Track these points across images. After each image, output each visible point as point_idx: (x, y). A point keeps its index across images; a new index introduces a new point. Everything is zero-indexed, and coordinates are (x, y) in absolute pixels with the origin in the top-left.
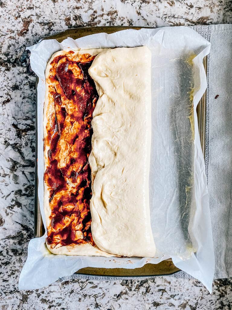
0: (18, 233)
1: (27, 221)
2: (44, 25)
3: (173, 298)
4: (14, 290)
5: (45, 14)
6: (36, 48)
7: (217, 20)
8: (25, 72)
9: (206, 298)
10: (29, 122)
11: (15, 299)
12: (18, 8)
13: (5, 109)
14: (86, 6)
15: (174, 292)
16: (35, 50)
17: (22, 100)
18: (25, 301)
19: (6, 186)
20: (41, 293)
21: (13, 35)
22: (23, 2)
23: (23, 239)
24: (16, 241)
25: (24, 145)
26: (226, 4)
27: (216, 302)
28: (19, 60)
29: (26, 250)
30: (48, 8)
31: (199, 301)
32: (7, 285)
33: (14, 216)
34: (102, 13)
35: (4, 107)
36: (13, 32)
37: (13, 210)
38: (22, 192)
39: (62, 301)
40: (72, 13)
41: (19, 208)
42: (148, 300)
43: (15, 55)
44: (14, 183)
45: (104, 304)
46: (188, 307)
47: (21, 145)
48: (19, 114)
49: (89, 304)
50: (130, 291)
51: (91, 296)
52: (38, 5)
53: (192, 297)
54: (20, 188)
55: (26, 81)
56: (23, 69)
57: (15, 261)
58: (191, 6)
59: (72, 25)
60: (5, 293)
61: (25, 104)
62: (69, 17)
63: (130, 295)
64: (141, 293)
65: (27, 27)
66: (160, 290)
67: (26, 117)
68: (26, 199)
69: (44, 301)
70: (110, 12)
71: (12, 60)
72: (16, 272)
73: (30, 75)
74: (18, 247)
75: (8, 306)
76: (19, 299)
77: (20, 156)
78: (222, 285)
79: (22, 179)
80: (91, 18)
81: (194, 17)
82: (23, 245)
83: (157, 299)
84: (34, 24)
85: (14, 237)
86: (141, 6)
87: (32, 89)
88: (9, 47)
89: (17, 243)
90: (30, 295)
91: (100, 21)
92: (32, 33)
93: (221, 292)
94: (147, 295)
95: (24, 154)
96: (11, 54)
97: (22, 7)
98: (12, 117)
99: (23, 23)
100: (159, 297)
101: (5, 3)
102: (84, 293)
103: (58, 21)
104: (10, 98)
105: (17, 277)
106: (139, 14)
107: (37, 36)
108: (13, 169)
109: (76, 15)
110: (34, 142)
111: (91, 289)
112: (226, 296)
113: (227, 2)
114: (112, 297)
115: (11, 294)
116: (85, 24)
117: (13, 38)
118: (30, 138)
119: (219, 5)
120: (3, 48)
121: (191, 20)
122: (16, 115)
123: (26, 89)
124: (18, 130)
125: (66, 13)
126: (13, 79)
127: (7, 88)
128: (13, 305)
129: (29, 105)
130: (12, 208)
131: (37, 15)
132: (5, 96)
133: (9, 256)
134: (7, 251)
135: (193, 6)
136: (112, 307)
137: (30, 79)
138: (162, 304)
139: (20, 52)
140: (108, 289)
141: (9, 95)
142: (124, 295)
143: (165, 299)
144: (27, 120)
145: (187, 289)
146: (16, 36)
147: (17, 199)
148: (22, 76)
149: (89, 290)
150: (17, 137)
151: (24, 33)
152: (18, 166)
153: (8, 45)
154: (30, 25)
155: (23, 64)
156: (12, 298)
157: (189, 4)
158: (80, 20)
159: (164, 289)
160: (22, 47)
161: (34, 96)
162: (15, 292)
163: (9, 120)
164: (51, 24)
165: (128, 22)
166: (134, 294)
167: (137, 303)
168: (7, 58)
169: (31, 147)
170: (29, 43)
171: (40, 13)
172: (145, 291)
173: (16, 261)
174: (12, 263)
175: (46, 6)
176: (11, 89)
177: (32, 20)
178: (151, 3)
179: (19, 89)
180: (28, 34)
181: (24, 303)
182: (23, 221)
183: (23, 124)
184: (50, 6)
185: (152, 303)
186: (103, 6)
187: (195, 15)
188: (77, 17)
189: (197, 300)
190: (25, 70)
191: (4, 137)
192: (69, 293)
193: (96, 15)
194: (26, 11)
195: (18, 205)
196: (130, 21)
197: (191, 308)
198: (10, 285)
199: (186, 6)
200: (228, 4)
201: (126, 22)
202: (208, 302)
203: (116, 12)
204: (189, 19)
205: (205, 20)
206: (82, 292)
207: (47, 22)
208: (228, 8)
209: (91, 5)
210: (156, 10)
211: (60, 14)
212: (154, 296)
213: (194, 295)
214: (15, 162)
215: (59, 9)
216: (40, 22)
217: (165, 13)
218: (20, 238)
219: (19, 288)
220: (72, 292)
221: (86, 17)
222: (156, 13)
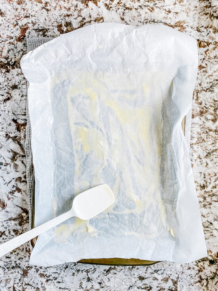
0: (19, 215)
1: (26, 204)
2: (39, 32)
3: (157, 273)
4: (16, 266)
5: (39, 22)
7: (192, 23)
8: (23, 73)
9: (186, 273)
11: (17, 273)
12: (16, 17)
13: (6, 106)
14: (76, 14)
15: (158, 267)
17: (21, 98)
18: (26, 275)
19: (8, 174)
20: (39, 269)
21: (12, 41)
22: (20, 11)
23: (23, 220)
24: (17, 222)
25: (23, 138)
26: (201, 9)
27: (195, 276)
28: (18, 63)
30: (42, 16)
31: (180, 276)
32: (9, 261)
33: (14, 200)
34: (90, 19)
35: (5, 104)
36: (12, 38)
37: (14, 195)
38: (21, 179)
39: (58, 275)
40: (63, 20)
41: (19, 193)
42: (134, 275)
43: (14, 58)
44: (14, 171)
45: (95, 278)
46: (170, 280)
47: (21, 138)
48: (18, 111)
49: (82, 278)
51: (84, 271)
52: (33, 14)
53: (173, 272)
54: (19, 175)
55: (24, 81)
58: (169, 12)
59: (63, 30)
60: (8, 268)
61: (23, 102)
62: (61, 24)
63: (118, 270)
64: (128, 268)
65: (24, 33)
67: (24, 113)
68: (25, 185)
69: (42, 275)
70: (97, 19)
71: (11, 63)
72: (17, 250)
74: (19, 228)
75: (10, 279)
76: (20, 273)
77: (19, 148)
78: (201, 261)
79: (21, 168)
80: (80, 24)
81: (172, 21)
82: (23, 226)
83: (142, 274)
84: (30, 31)
85: (15, 219)
86: (124, 13)
88: (9, 51)
89: (18, 224)
90: (30, 270)
93: (199, 267)
94: (133, 270)
95: (23, 146)
96: (10, 57)
97: (20, 16)
98: (12, 113)
99: (20, 30)
100: (144, 272)
101: (4, 13)
102: (77, 268)
103: (51, 27)
104: (10, 97)
106: (123, 19)
108: (13, 159)
109: (67, 22)
111: (84, 264)
112: (204, 271)
113: (202, 7)
114: (102, 272)
115: (13, 269)
116: (75, 29)
117: (12, 43)
119: (195, 10)
120: (3, 52)
121: (170, 24)
122: (15, 112)
123: (24, 88)
124: (17, 124)
125: (58, 20)
126: (12, 79)
127: (7, 87)
128: (15, 278)
130: (13, 193)
131: (32, 23)
132: (6, 95)
133: (11, 236)
134: (9, 231)
135: (171, 11)
136: (102, 281)
138: (147, 278)
139: (18, 56)
141: (9, 94)
142: (113, 270)
143: (149, 274)
144: (25, 115)
145: (169, 265)
146: (14, 42)
147: (17, 185)
148: (20, 77)
149: (81, 266)
150: (17, 130)
151: (21, 39)
152: (18, 156)
153: (8, 49)
154: (26, 32)
156: (14, 272)
157: (167, 10)
158: (70, 26)
160: (20, 51)
162: (16, 268)
163: (10, 116)
164: (45, 30)
166: (122, 269)
167: (124, 277)
168: (7, 61)
170: (26, 47)
171: (35, 21)
172: (131, 266)
175: (40, 15)
176: (11, 88)
177: (28, 27)
178: (134, 10)
179: (18, 89)
180: (25, 40)
181: (24, 277)
182: (22, 204)
183: (22, 119)
184: (44, 14)
185: (138, 278)
186: (90, 13)
187: (173, 19)
189: (178, 275)
191: (6, 130)
192: (64, 268)
193: (85, 21)
194: (23, 20)
195: (18, 191)
197: (173, 282)
198: (12, 261)
199: (165, 11)
200: (202, 8)
202: (188, 276)
203: (102, 18)
204: (167, 23)
205: (182, 24)
206: (76, 268)
207: (42, 29)
208: (202, 12)
209: (80, 13)
210: (138, 16)
211: (53, 21)
212: (139, 271)
213: (176, 270)
214: (15, 152)
215: (51, 17)
216: (36, 29)
217: (146, 18)
218: (20, 220)
219: (20, 264)
220: (66, 267)
221: (76, 23)
222: (137, 18)
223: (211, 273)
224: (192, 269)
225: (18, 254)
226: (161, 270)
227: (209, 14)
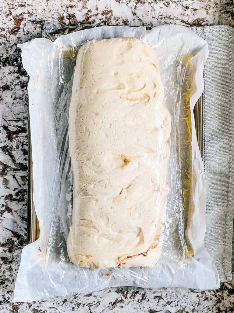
0: (8, 240)
1: (17, 227)
2: (36, 24)
3: (170, 305)
4: (4, 301)
5: (37, 12)
6: (28, 45)
7: (212, 22)
8: (16, 71)
9: (203, 304)
10: (20, 124)
11: (5, 309)
12: (9, 5)
14: (80, 4)
15: (171, 298)
16: (27, 48)
17: (13, 101)
18: (16, 312)
20: (32, 303)
21: (3, 33)
23: (13, 246)
24: (6, 249)
25: (15, 148)
26: (222, 7)
27: (213, 308)
28: (10, 59)
29: (17, 258)
30: (40, 6)
31: (196, 308)
33: (3, 222)
34: (96, 12)
36: (4, 30)
37: (3, 215)
38: (12, 197)
39: (55, 310)
40: (66, 11)
41: (9, 214)
42: (144, 308)
43: (5, 54)
44: (4, 188)
45: (98, 312)
47: (12, 148)
48: (10, 116)
50: (126, 299)
51: (85, 305)
52: (30, 3)
53: (189, 304)
54: (10, 193)
55: (17, 81)
56: (14, 68)
57: (5, 269)
58: (187, 8)
59: (65, 23)
61: (16, 105)
62: (62, 16)
63: (126, 303)
64: (137, 301)
65: (18, 25)
66: (156, 297)
67: (17, 118)
68: (17, 204)
69: (35, 311)
70: (105, 12)
71: (3, 59)
72: (6, 281)
73: (21, 75)
74: (8, 255)
76: (9, 309)
77: (10, 159)
78: (219, 290)
79: (13, 184)
80: (85, 17)
81: (190, 19)
82: (14, 252)
83: (153, 306)
84: (26, 22)
85: (4, 244)
86: (136, 6)
87: (23, 89)
89: (7, 251)
90: (21, 305)
91: (94, 21)
92: (24, 31)
93: (218, 298)
94: (142, 303)
95: (15, 158)
96: (1, 52)
97: (13, 4)
98: (2, 118)
99: (14, 21)
100: (155, 304)
103: (51, 19)
104: (1, 99)
105: (7, 287)
106: (134, 14)
107: (29, 34)
108: (3, 173)
109: (70, 14)
110: (25, 144)
111: (85, 297)
112: (223, 301)
113: (223, 4)
114: (107, 305)
115: (1, 304)
116: (79, 23)
117: (4, 36)
118: (22, 141)
119: (215, 7)
121: (187, 21)
122: (6, 117)
123: (17, 89)
124: (8, 132)
125: (59, 12)
126: (3, 78)
129: (21, 105)
131: (29, 13)
135: (189, 8)
137: (21, 79)
138: (158, 311)
139: (11, 51)
140: (103, 297)
142: (120, 303)
143: (161, 306)
144: (18, 121)
145: (184, 295)
146: (6, 34)
147: (7, 204)
148: (13, 76)
149: (83, 299)
150: (8, 139)
151: (15, 32)
152: (8, 169)
154: (21, 23)
155: (14, 63)
156: (1, 308)
157: (185, 6)
158: (74, 19)
159: (160, 295)
160: (13, 46)
161: (26, 97)
162: (5, 303)
164: (44, 22)
165: (123, 22)
166: (130, 302)
167: (133, 311)
169: (22, 150)
170: (20, 41)
171: (32, 11)
172: (141, 298)
173: (7, 269)
174: (2, 272)
175: (38, 4)
176: (1, 89)
177: (23, 18)
178: (147, 4)
179: (10, 90)
180: (19, 33)
182: (13, 227)
183: (14, 126)
184: (43, 4)
185: (148, 311)
186: (97, 5)
187: (191, 16)
188: (71, 16)
189: (194, 307)
190: (16, 69)
192: (62, 302)
193: (90, 14)
194: (18, 9)
195: (8, 211)
196: (125, 21)
199: (182, 7)
201: (121, 22)
202: (205, 308)
203: (111, 11)
204: (185, 21)
205: (201, 22)
206: (76, 301)
207: (40, 20)
208: (223, 10)
209: (85, 4)
210: (152, 11)
211: (53, 12)
212: (150, 304)
213: (191, 301)
214: (5, 165)
215: (52, 7)
216: (32, 20)
217: (161, 14)
218: (10, 245)
219: (9, 298)
220: (65, 301)
221: (80, 16)
222: (151, 13)
223: (230, 304)
224: (209, 300)
225: (7, 286)
226: (175, 301)
227: (231, 13)
